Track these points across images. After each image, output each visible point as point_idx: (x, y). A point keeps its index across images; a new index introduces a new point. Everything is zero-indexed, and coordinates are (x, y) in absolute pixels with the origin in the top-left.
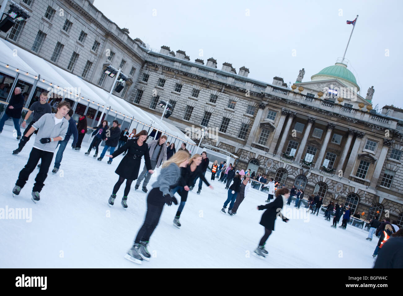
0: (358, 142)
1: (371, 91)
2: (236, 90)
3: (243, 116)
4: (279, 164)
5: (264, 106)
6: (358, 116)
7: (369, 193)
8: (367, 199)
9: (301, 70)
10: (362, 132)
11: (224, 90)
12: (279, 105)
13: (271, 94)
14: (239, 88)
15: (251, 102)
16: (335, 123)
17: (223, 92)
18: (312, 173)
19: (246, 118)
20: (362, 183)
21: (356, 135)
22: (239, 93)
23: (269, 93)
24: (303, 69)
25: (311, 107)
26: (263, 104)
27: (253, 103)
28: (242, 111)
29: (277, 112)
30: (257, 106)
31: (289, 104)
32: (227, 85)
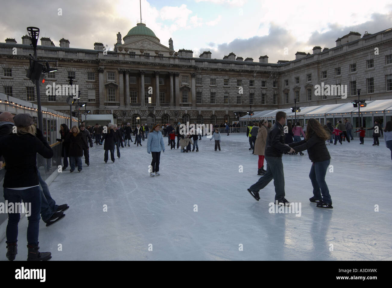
0: (177, 80)
1: (171, 41)
2: (71, 62)
3: (86, 83)
4: (132, 111)
5: (102, 70)
6: (172, 62)
7: (193, 111)
8: (194, 115)
9: (118, 34)
10: (177, 72)
11: (59, 64)
12: (115, 66)
13: (104, 59)
14: (73, 59)
15: (89, 69)
16: (159, 70)
17: (59, 66)
18: (156, 111)
19: (90, 83)
20: (188, 106)
21: (175, 75)
22: (74, 64)
23: (102, 58)
24: (119, 33)
25: (139, 62)
26: (100, 68)
27: (91, 70)
28: (84, 79)
29: (114, 72)
30: (95, 71)
31: (122, 64)
32: (61, 59)
